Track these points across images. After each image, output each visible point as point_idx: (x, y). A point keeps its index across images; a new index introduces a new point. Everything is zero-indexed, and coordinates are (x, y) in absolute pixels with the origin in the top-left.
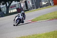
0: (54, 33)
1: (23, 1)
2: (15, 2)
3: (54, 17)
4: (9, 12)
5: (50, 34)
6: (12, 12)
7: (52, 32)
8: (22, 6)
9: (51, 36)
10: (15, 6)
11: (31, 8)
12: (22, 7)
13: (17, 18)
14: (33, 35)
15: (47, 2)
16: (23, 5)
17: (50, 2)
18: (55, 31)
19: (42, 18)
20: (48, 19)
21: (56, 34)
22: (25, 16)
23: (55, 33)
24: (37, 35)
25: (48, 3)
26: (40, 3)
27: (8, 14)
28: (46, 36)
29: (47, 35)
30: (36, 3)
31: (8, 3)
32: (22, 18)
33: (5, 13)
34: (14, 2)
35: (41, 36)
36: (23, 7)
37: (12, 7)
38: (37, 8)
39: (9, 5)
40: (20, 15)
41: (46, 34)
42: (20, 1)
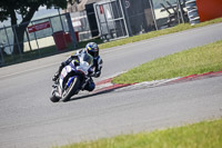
0: (198, 130)
1: (79, 6)
2: (49, 7)
3: (198, 69)
4: (26, 48)
5: (184, 132)
6: (34, 47)
7: (191, 127)
8: (76, 24)
9: (188, 140)
10: (47, 24)
11: (112, 34)
12: (76, 30)
13: (69, 69)
14: (118, 139)
15: (171, 11)
16: (81, 20)
17: (185, 9)
18: (202, 123)
19: (152, 70)
20: (175, 74)
21: (206, 136)
22: (101, 62)
23: (203, 132)
24: (133, 138)
25: (176, 13)
26: (146, 11)
27: (20, 55)
28: (167, 140)
29: (173, 136)
30: (129, 12)
31: (22, 13)
32: (90, 72)
33: (9, 51)
34: (42, 8)
35: (150, 142)
36: (78, 27)
37: (34, 30)
38: (134, 31)
39: (24, 20)
40: (81, 59)
41: (169, 135)
42: (69, 6)
